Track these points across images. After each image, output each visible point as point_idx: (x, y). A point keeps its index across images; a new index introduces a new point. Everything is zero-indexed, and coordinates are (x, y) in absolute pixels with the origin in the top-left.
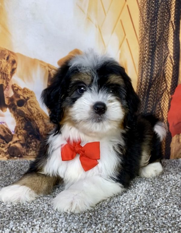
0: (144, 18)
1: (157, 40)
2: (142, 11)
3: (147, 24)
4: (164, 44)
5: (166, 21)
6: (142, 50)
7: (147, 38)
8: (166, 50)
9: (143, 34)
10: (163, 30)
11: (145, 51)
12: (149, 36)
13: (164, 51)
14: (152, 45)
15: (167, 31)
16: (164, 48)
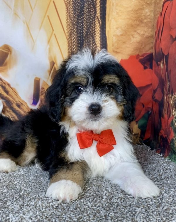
0: (71, 14)
1: (84, 35)
2: (68, 7)
3: (73, 19)
4: (92, 39)
5: (92, 16)
6: (70, 45)
7: (75, 33)
8: (94, 45)
9: (71, 30)
10: (89, 25)
11: (73, 46)
12: (77, 32)
13: (92, 45)
14: (80, 40)
15: (93, 26)
16: (92, 42)
